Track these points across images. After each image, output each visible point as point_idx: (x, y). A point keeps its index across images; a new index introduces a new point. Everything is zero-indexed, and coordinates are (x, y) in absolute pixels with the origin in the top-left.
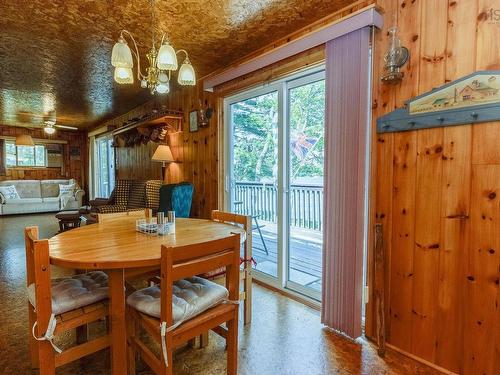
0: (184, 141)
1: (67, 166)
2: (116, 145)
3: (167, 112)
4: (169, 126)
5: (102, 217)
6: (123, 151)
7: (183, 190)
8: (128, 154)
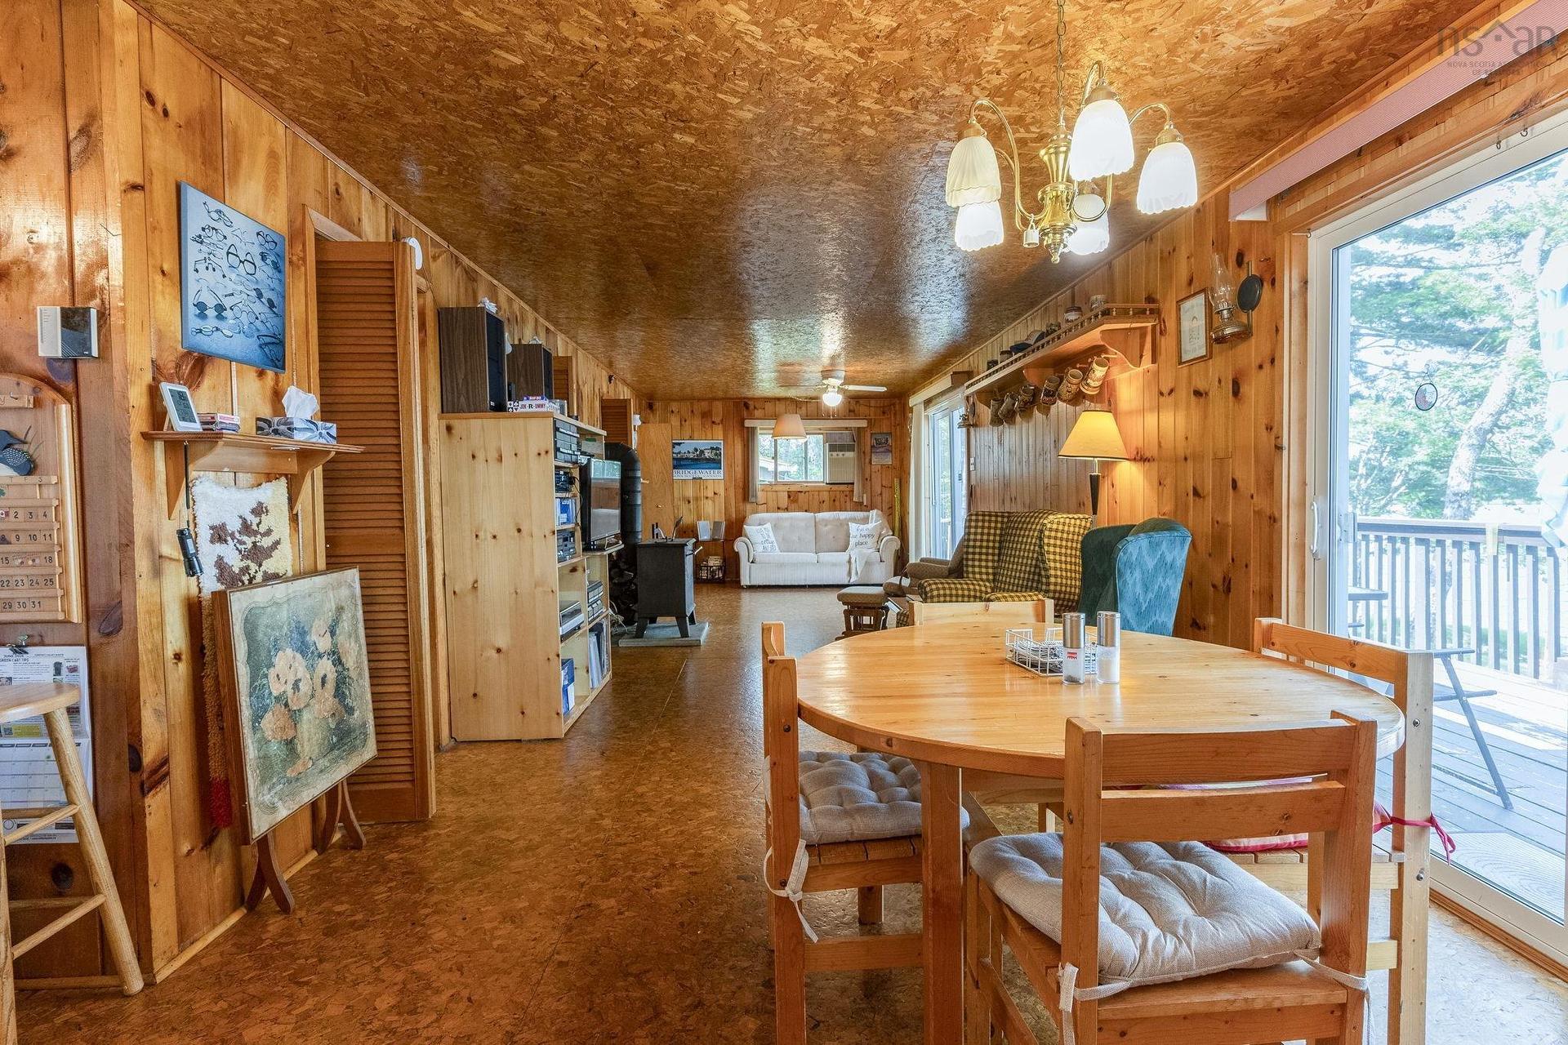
0: (1163, 395)
1: (866, 480)
2: (970, 423)
3: (1106, 313)
4: (1114, 354)
5: (923, 610)
6: (987, 435)
7: (1154, 546)
8: (1000, 442)
